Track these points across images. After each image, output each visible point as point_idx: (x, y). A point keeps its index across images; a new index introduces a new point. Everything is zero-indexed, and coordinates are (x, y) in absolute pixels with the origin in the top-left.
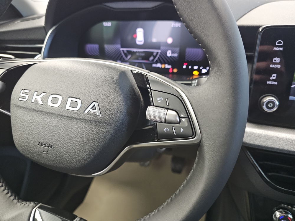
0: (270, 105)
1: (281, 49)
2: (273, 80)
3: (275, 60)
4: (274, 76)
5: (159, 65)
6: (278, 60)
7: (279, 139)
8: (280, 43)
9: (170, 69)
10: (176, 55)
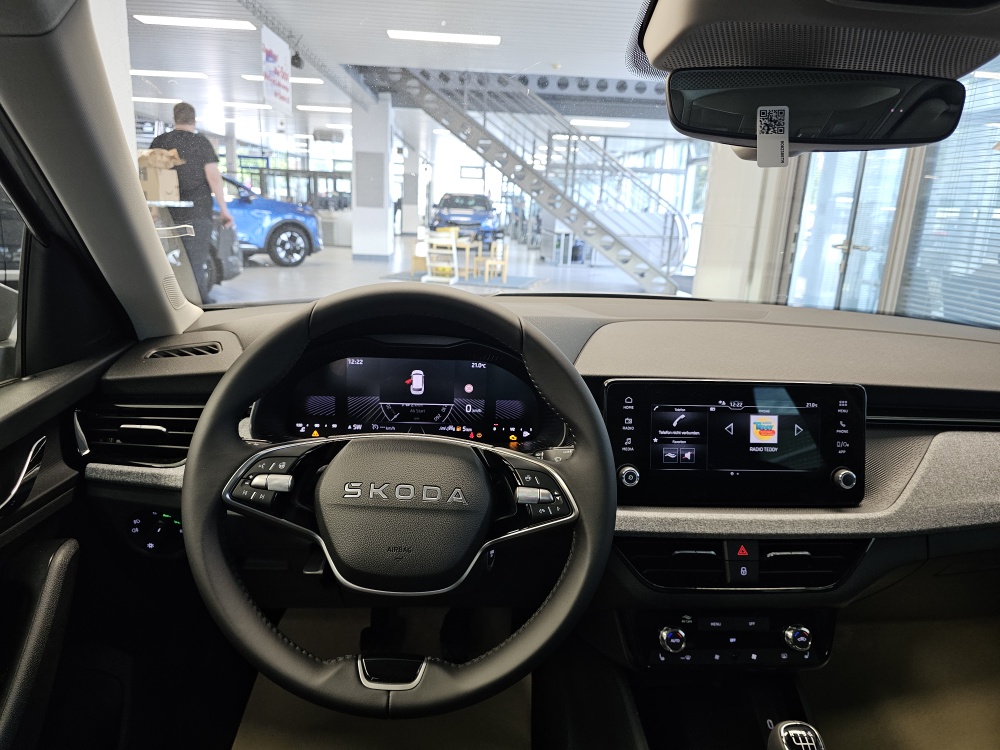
0: (631, 477)
1: (632, 408)
2: (628, 446)
3: (627, 421)
4: (629, 441)
5: (451, 428)
6: (630, 421)
7: (648, 520)
8: (629, 400)
9: (470, 433)
10: (480, 411)
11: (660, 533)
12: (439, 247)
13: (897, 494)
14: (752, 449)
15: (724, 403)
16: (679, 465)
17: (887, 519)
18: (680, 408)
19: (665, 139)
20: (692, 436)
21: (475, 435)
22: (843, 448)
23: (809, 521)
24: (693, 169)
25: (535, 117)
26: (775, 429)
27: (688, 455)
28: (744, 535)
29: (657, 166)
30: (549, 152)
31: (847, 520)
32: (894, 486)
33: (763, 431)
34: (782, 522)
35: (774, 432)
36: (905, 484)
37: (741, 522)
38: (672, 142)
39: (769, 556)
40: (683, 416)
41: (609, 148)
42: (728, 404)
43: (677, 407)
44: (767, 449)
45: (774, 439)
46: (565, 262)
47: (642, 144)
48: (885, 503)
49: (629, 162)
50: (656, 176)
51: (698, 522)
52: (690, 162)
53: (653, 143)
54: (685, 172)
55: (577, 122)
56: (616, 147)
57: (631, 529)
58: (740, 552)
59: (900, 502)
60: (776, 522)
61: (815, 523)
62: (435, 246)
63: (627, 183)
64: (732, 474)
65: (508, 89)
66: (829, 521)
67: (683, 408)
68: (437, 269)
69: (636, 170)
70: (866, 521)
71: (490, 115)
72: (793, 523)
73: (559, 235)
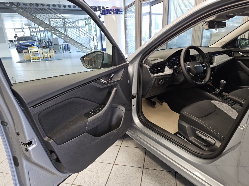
12: (32, 52)
19: (78, 19)
24: (87, 26)
38: (80, 20)
46: (63, 52)
52: (86, 24)
54: (85, 27)
62: (31, 52)
65: (38, 7)
68: (33, 58)
73: (60, 45)
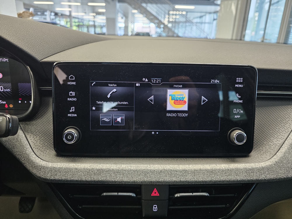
0: (70, 137)
1: (74, 83)
2: (72, 113)
3: (71, 94)
4: (73, 109)
6: (73, 94)
9: (5, 104)
10: (9, 90)
11: (86, 181)
13: (277, 148)
14: (168, 115)
15: (147, 80)
16: (112, 127)
17: (268, 169)
18: (112, 83)
19: (206, 13)
20: (122, 105)
21: (8, 105)
22: (238, 114)
23: (207, 171)
24: (215, 22)
25: (164, 5)
26: (186, 99)
27: (119, 120)
28: (154, 182)
29: (204, 21)
30: (169, 18)
31: (237, 169)
32: (276, 141)
33: (177, 101)
34: (185, 171)
35: (185, 102)
36: (284, 140)
37: (153, 172)
39: (176, 196)
40: (115, 90)
41: (188, 16)
42: (150, 80)
43: (111, 83)
44: (180, 115)
45: (185, 107)
47: (199, 14)
48: (268, 154)
49: (195, 21)
50: (203, 25)
51: (118, 172)
52: (214, 20)
53: (203, 14)
54: (212, 23)
55: (177, 7)
56: (190, 16)
57: (63, 178)
58: (153, 193)
59: (280, 154)
60: (181, 171)
61: (212, 171)
63: (194, 28)
64: (153, 133)
66: (223, 171)
67: (115, 84)
69: (197, 23)
70: (252, 170)
71: (149, 5)
72: (194, 172)
